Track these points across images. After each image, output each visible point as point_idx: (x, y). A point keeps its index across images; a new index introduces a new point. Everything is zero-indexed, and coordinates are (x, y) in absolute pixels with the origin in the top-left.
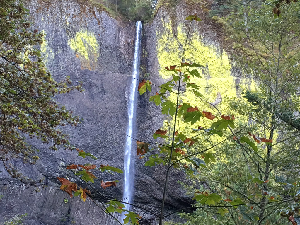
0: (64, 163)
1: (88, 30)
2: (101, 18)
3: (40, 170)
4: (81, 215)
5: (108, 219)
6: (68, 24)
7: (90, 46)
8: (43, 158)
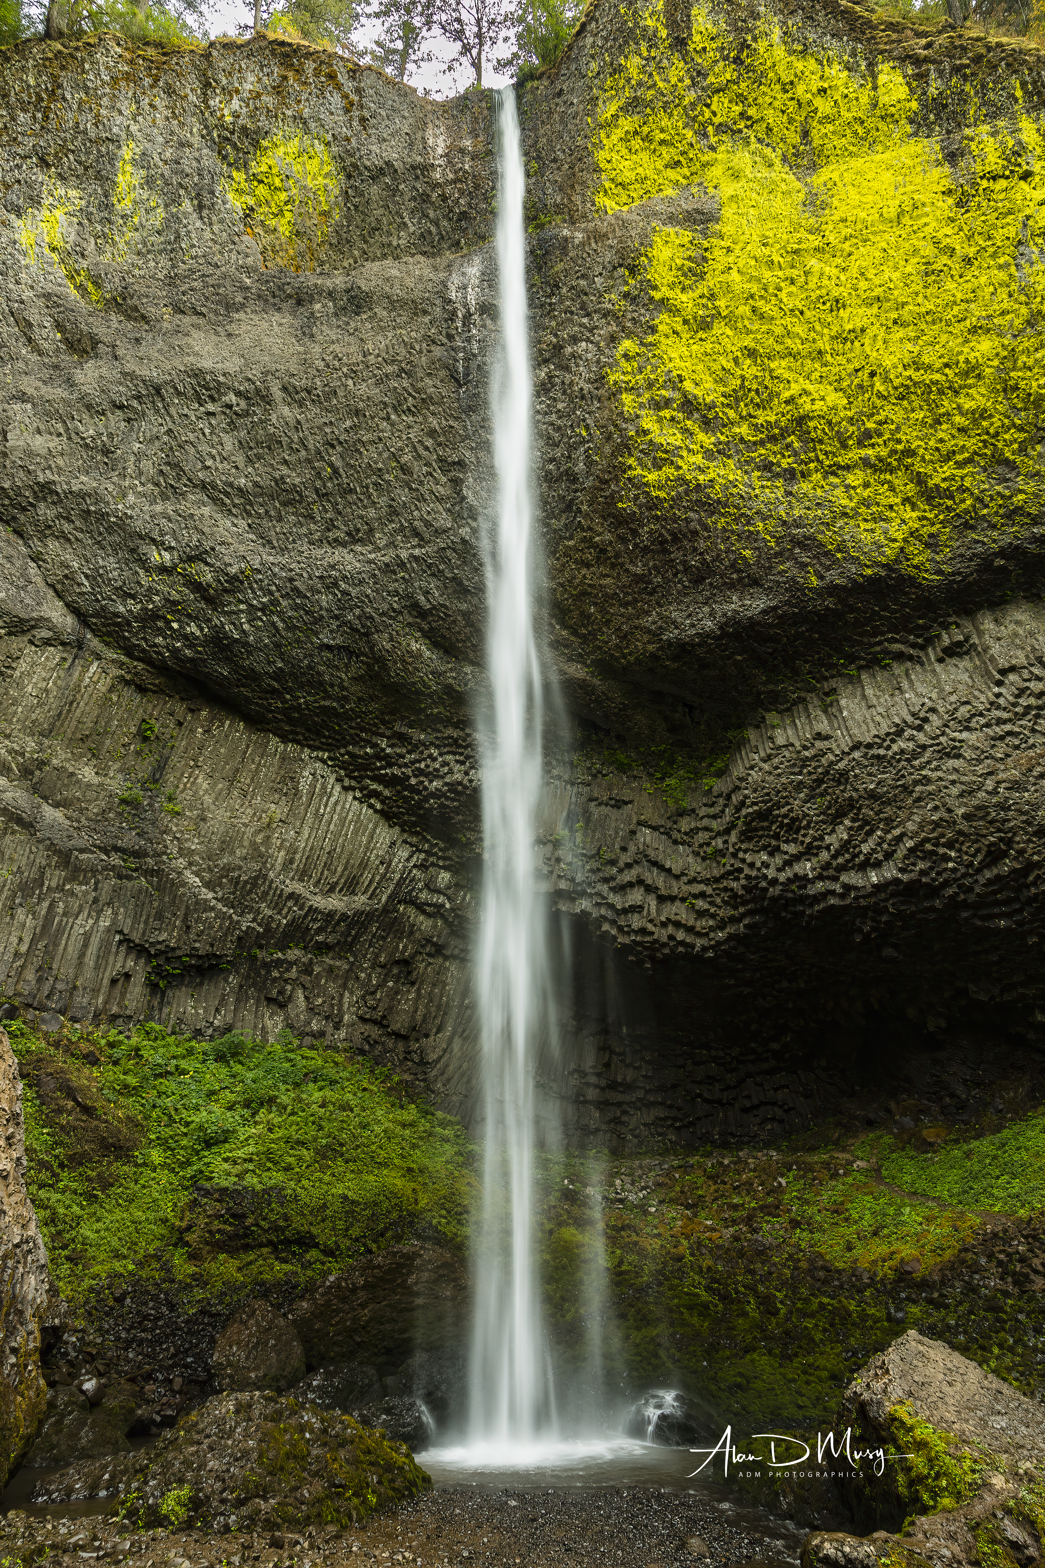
0: (167, 556)
3: (59, 587)
4: (205, 786)
5: (312, 809)
6: (228, 120)
7: (305, 187)
8: (80, 535)
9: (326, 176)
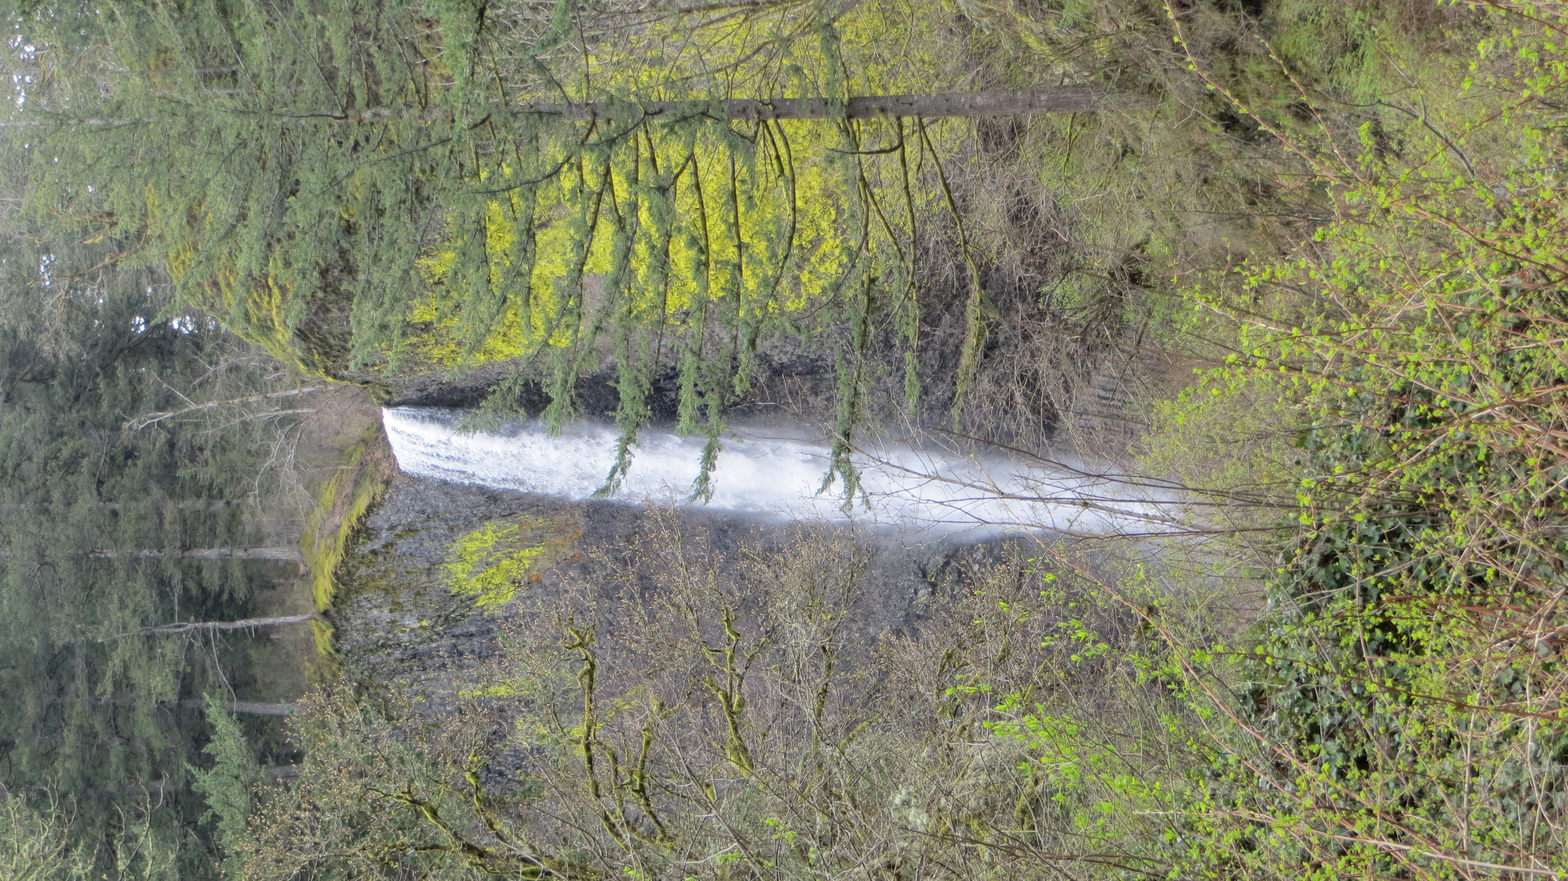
1: (441, 561)
2: (392, 528)
6: (425, 623)
7: (494, 547)
9: (484, 534)
